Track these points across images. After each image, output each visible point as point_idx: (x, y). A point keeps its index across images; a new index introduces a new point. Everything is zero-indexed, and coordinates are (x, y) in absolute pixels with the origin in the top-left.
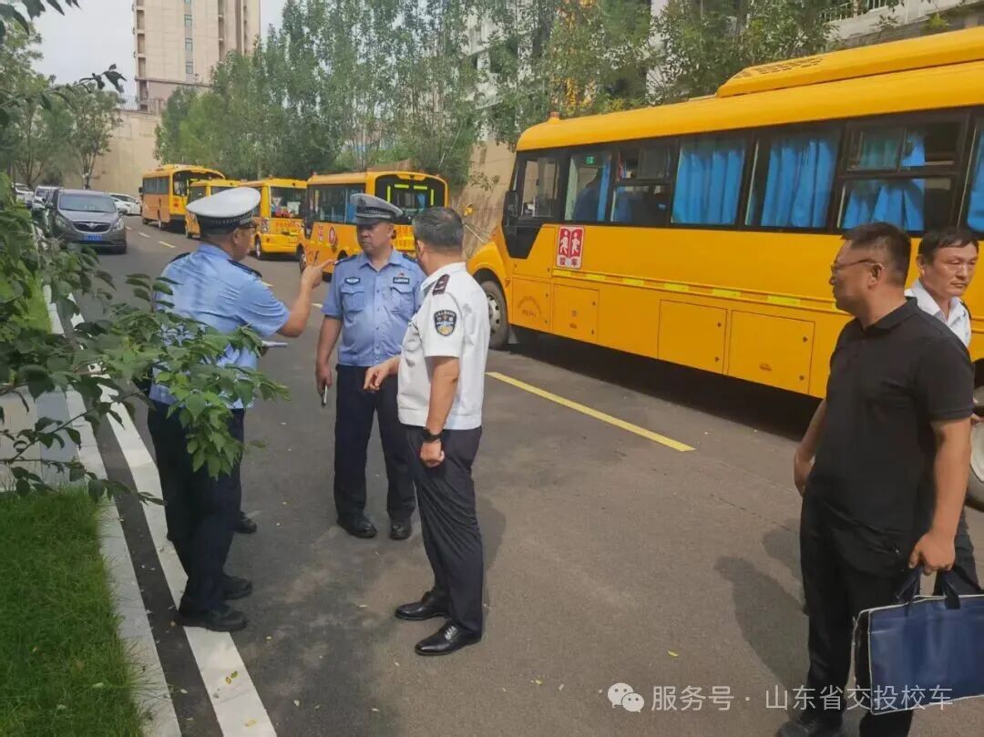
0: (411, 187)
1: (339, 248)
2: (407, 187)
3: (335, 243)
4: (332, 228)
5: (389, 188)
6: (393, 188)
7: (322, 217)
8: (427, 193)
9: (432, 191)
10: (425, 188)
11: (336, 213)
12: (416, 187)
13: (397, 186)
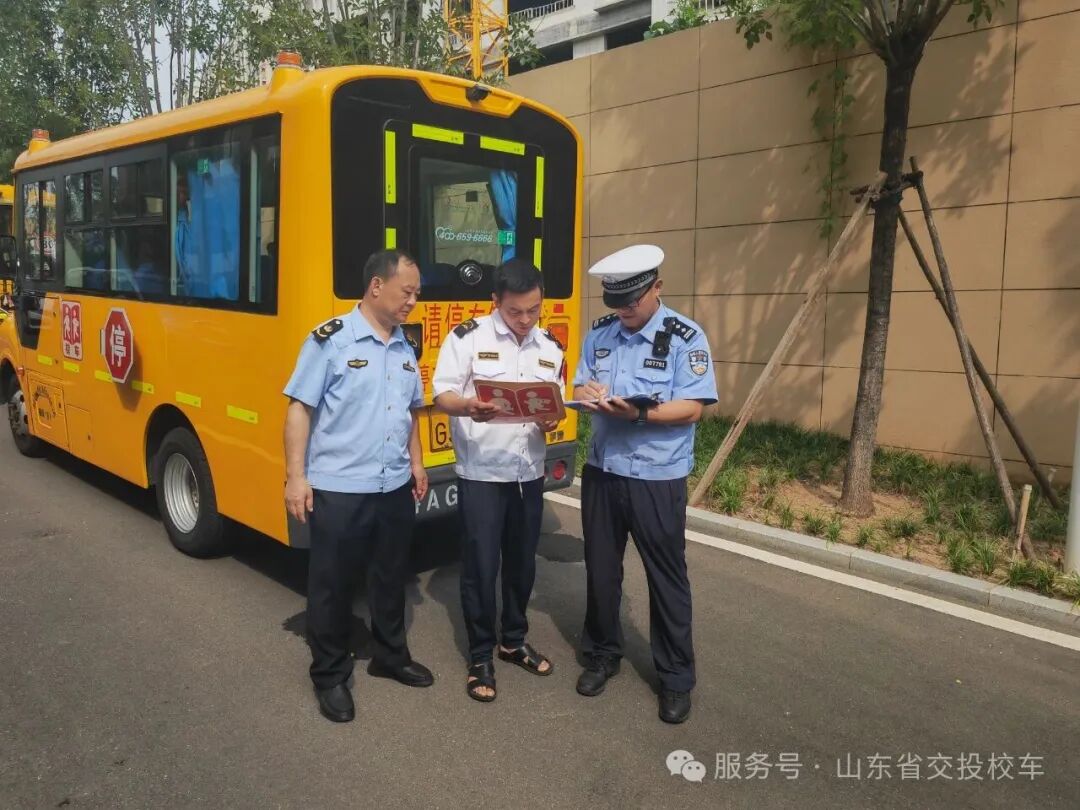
0: (472, 142)
1: (153, 393)
2: (456, 137)
3: (128, 370)
4: (116, 319)
5: (390, 138)
6: (405, 141)
7: (74, 273)
8: (521, 169)
9: (540, 161)
10: (517, 148)
11: (133, 260)
12: (488, 143)
13: (420, 131)
